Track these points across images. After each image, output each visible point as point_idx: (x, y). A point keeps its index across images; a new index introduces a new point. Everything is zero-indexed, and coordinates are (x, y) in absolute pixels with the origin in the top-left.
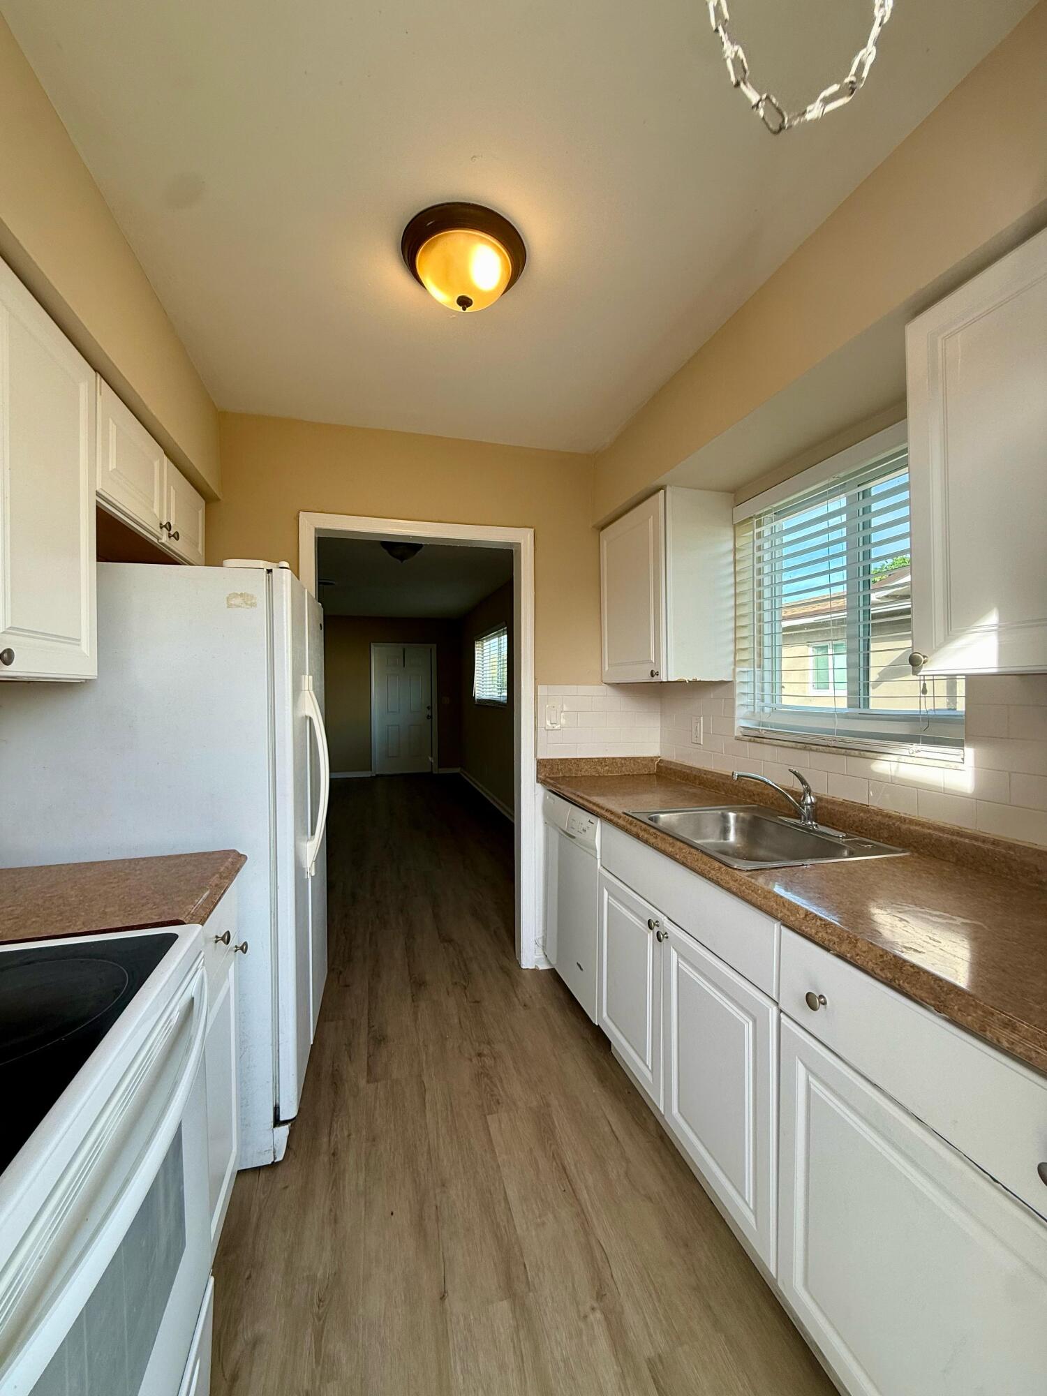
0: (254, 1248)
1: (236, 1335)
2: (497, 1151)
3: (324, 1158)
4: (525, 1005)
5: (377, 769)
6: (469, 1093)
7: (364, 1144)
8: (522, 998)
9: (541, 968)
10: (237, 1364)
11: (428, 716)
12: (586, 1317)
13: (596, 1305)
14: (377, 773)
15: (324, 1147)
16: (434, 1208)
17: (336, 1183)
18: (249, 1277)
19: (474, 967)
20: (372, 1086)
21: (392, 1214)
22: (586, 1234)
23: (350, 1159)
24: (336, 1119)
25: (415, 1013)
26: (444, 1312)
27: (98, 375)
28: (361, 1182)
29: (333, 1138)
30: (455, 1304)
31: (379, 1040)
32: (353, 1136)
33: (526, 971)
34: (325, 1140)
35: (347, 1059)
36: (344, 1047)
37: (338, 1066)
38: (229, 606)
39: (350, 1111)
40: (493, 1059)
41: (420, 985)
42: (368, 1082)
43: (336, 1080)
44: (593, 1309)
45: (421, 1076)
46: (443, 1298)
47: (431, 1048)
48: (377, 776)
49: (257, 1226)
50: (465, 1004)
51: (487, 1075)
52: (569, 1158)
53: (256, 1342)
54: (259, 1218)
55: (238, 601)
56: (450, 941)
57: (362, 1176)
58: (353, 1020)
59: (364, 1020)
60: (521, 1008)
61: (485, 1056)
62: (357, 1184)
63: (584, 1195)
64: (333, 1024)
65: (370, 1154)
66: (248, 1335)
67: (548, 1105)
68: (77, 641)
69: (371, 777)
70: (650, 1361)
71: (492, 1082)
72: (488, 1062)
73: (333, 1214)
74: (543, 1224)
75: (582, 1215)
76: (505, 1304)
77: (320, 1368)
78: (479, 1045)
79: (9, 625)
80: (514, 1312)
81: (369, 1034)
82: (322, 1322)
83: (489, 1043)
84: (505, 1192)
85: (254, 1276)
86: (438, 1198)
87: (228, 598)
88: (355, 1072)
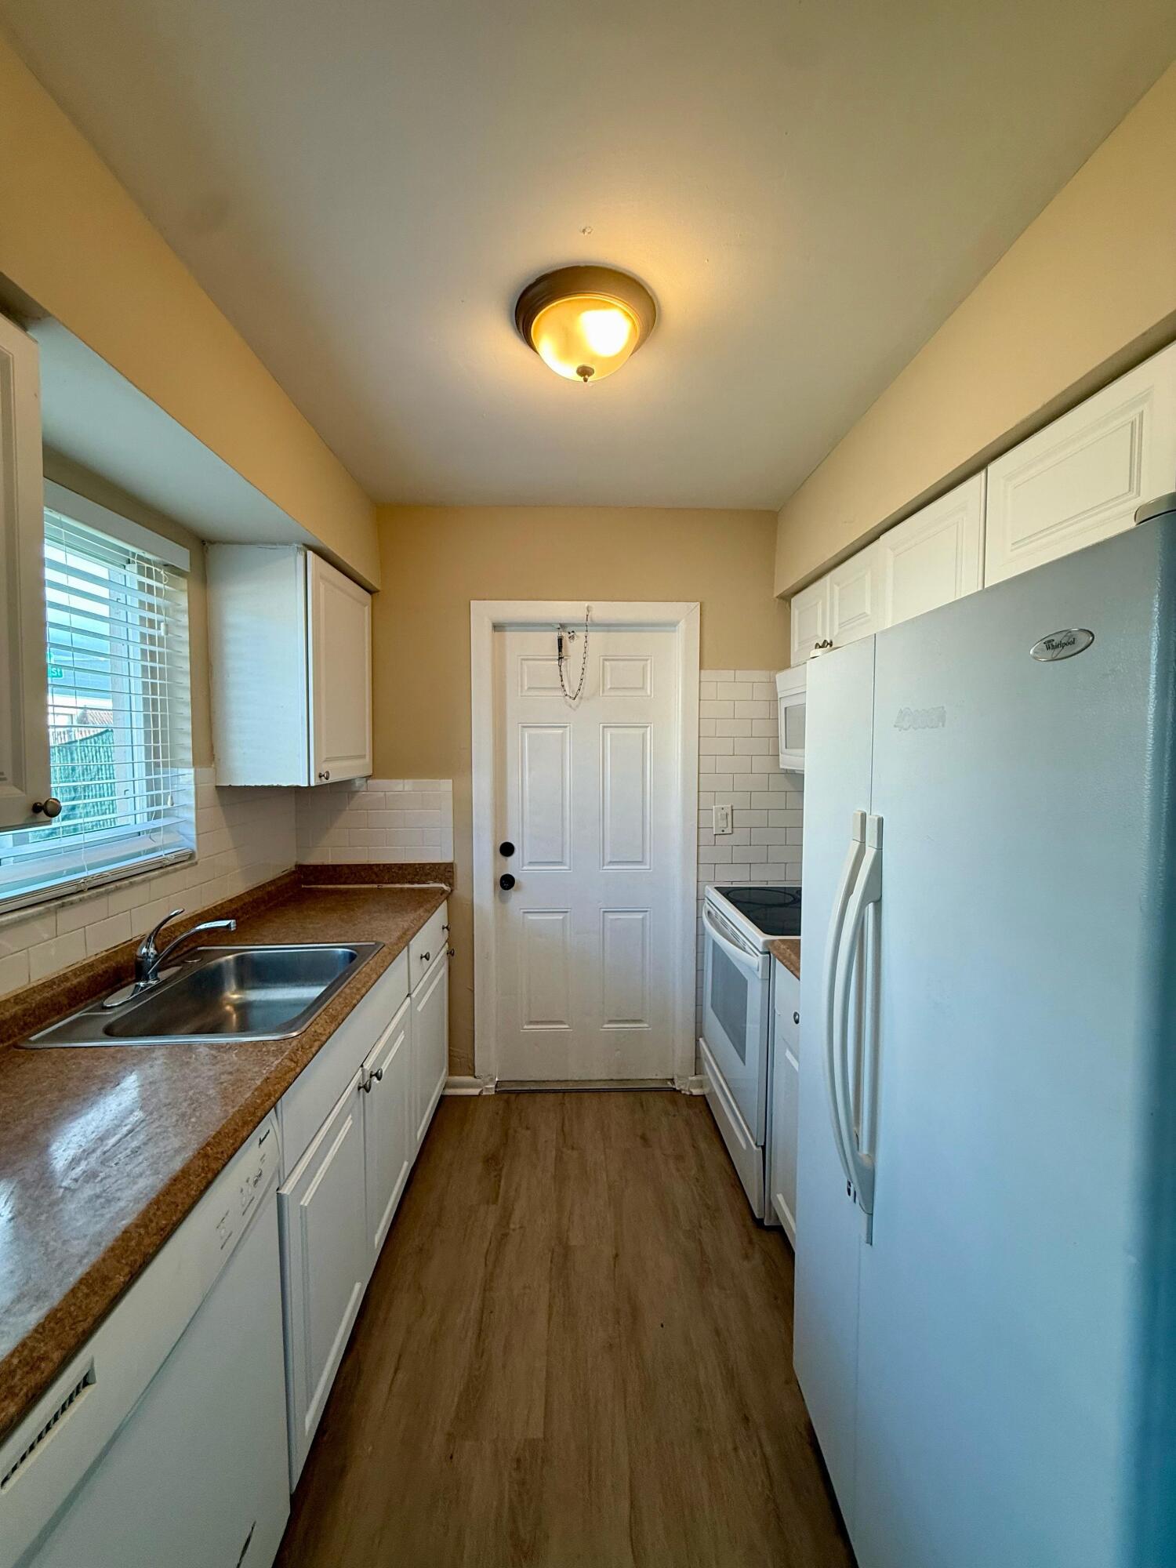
12: (521, 1227)
13: (511, 1232)
22: (492, 1274)
44: (514, 1230)
46: (617, 1255)
63: (476, 1304)
70: (495, 1202)
74: (525, 1288)
75: (487, 1287)
76: (573, 1242)
80: (568, 1238)
82: (704, 1260)
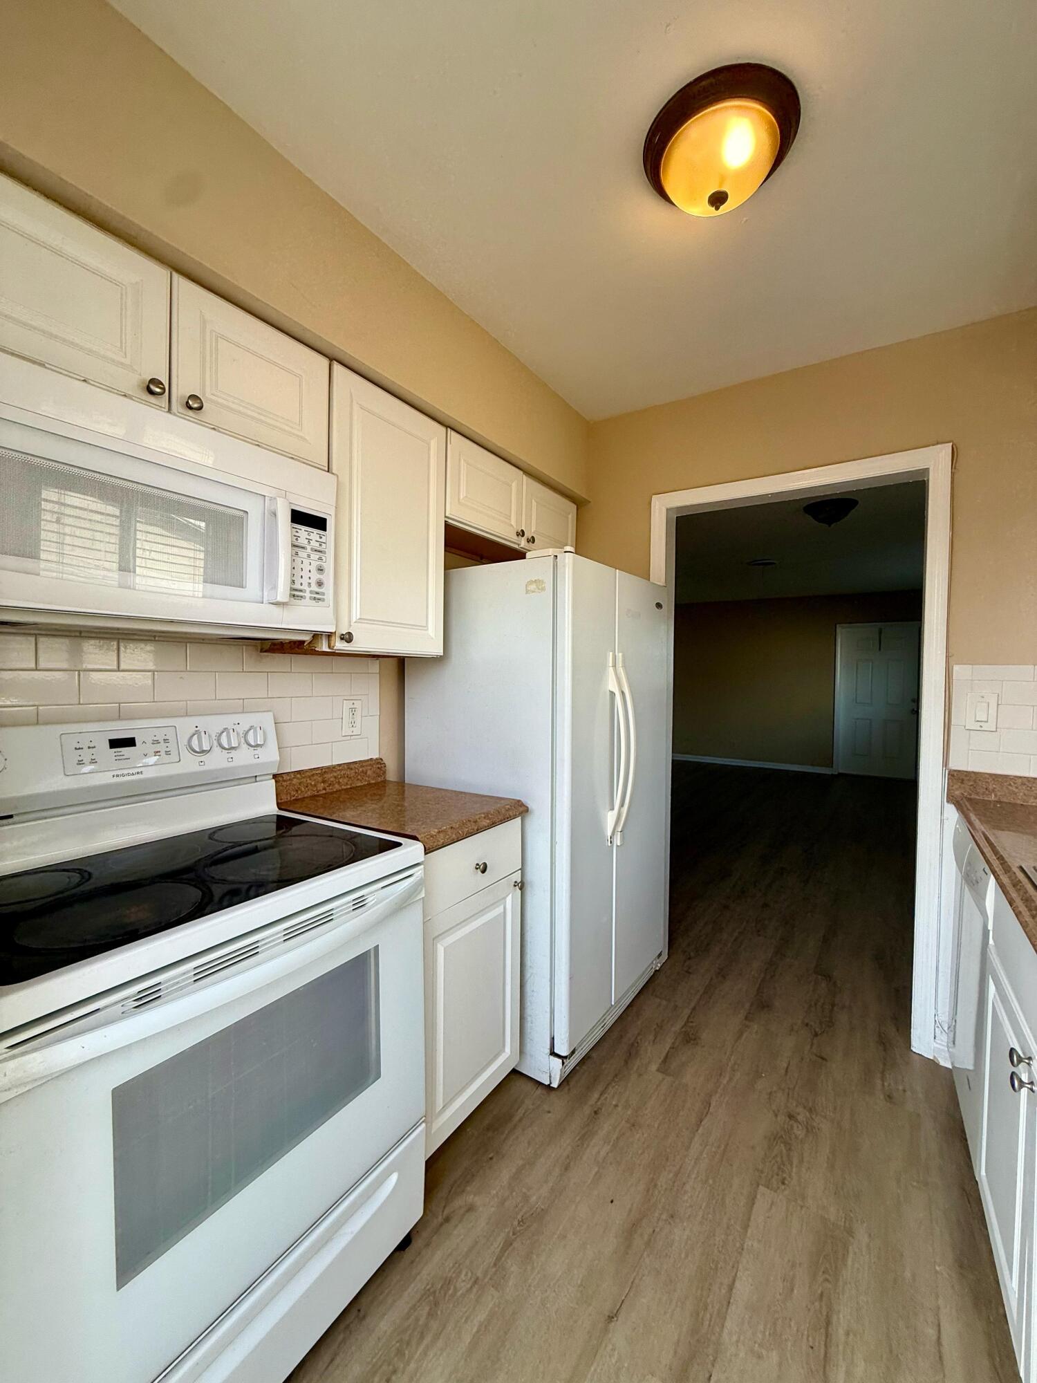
0: (505, 1139)
1: (463, 1191)
2: (749, 1231)
3: (587, 1110)
4: (889, 1096)
5: (840, 767)
6: (753, 1148)
7: (623, 1122)
8: (889, 1085)
9: (942, 1063)
10: (454, 1211)
11: (913, 710)
14: (841, 771)
15: (592, 1101)
16: (651, 1230)
17: (585, 1137)
18: (491, 1159)
19: (842, 1018)
20: (660, 1076)
21: (612, 1202)
23: (606, 1127)
24: (614, 1084)
25: (741, 1033)
26: (606, 1330)
27: (449, 429)
28: (603, 1153)
29: (602, 1098)
30: (619, 1334)
31: (689, 1038)
32: (619, 1109)
33: (917, 1057)
34: (596, 1095)
35: (651, 1037)
36: (655, 1026)
37: (641, 1040)
38: (527, 592)
39: (630, 1085)
40: (805, 1130)
41: (763, 1007)
42: (658, 1070)
43: (632, 1053)
45: (711, 1096)
47: (738, 1075)
48: (840, 774)
49: (515, 1127)
50: (806, 1052)
51: (786, 1143)
52: (843, 1318)
53: (471, 1208)
54: (520, 1120)
55: (533, 587)
56: (828, 977)
57: (607, 1148)
58: (677, 1006)
59: (687, 1012)
60: (882, 1097)
61: (797, 1121)
62: (599, 1152)
64: (658, 1000)
65: (623, 1134)
66: (470, 1199)
67: (850, 1232)
68: (426, 627)
69: (832, 775)
71: (788, 1156)
72: (799, 1132)
73: (568, 1161)
77: (494, 1270)
78: (797, 1106)
79: (358, 617)
81: (682, 1027)
82: (515, 1236)
83: (810, 1110)
84: (734, 1281)
85: (494, 1159)
86: (661, 1224)
87: (526, 585)
88: (652, 1054)
